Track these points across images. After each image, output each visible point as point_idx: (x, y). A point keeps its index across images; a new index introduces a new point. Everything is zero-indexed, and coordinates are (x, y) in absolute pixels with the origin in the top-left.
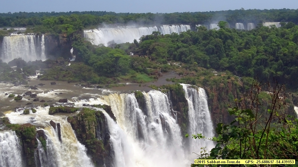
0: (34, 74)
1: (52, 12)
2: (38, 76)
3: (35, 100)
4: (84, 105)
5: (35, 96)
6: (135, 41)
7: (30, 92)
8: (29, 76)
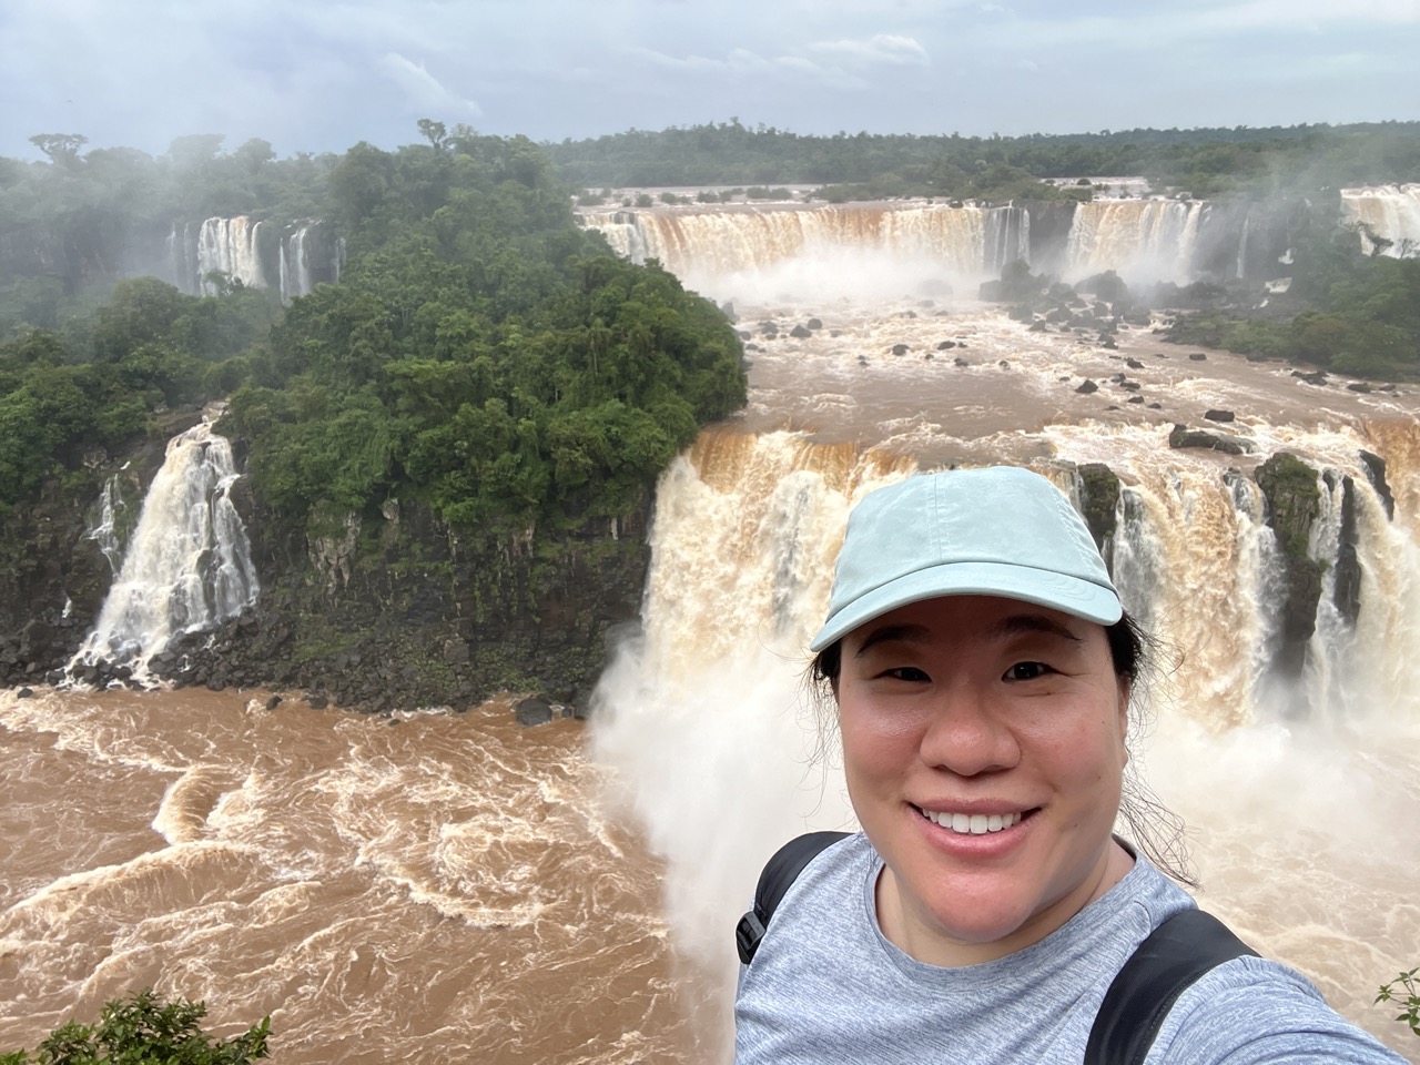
0: (1147, 324)
1: (1239, 128)
2: (1155, 330)
5: (1133, 387)
7: (1122, 377)
8: (1127, 328)
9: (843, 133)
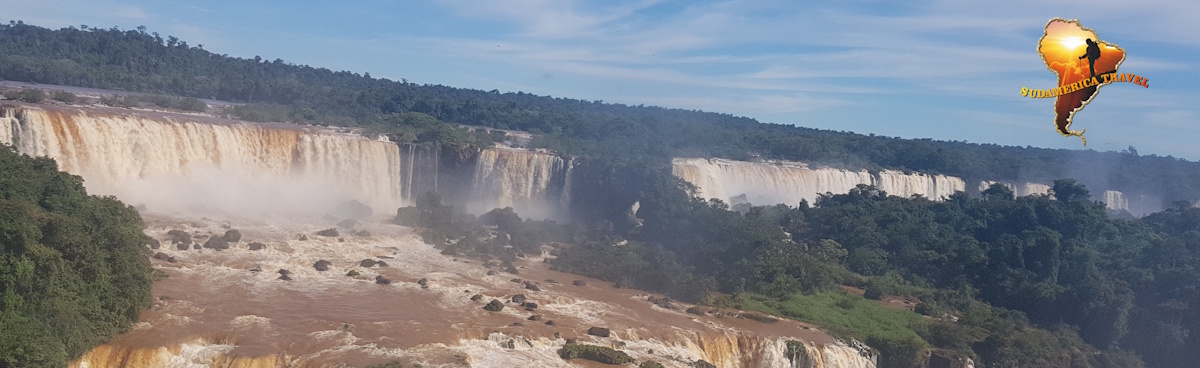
0: (539, 254)
3: (532, 318)
6: (803, 203)
7: (522, 297)
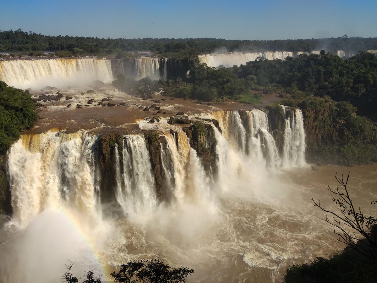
0: (158, 91)
2: (161, 92)
3: (159, 112)
4: (197, 118)
5: (158, 108)
6: (242, 65)
7: (155, 105)
8: (154, 92)
9: (60, 36)
